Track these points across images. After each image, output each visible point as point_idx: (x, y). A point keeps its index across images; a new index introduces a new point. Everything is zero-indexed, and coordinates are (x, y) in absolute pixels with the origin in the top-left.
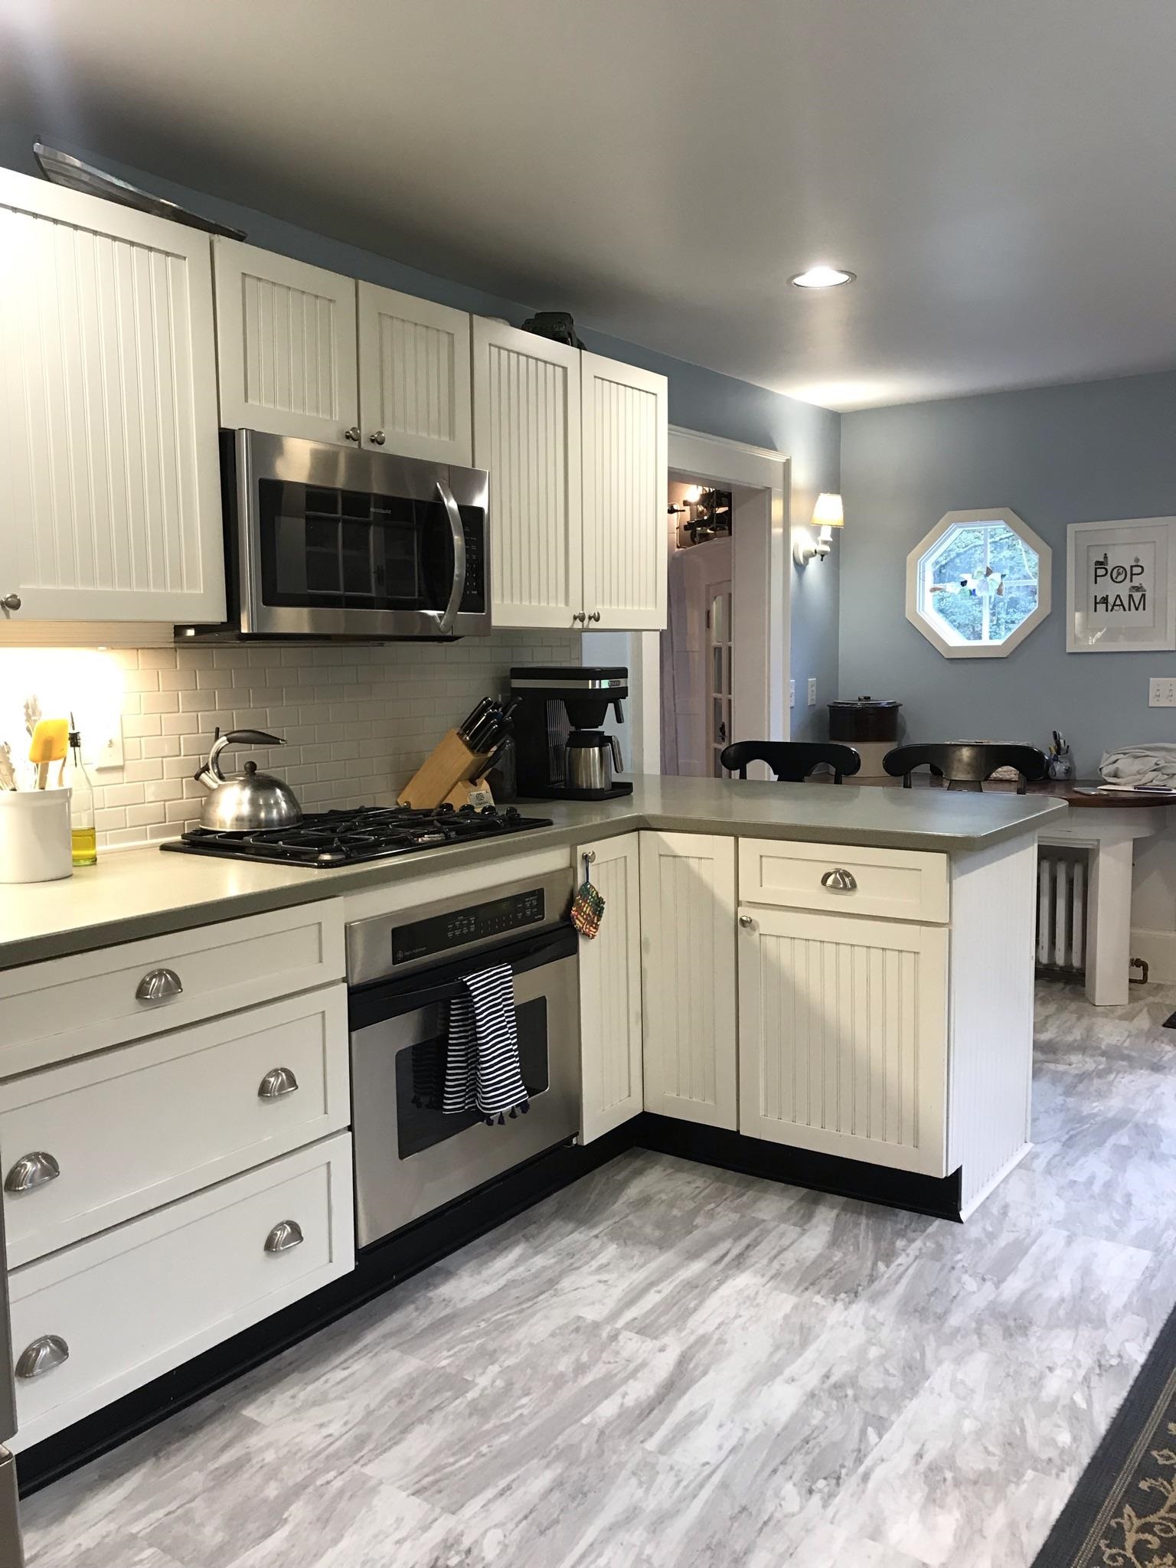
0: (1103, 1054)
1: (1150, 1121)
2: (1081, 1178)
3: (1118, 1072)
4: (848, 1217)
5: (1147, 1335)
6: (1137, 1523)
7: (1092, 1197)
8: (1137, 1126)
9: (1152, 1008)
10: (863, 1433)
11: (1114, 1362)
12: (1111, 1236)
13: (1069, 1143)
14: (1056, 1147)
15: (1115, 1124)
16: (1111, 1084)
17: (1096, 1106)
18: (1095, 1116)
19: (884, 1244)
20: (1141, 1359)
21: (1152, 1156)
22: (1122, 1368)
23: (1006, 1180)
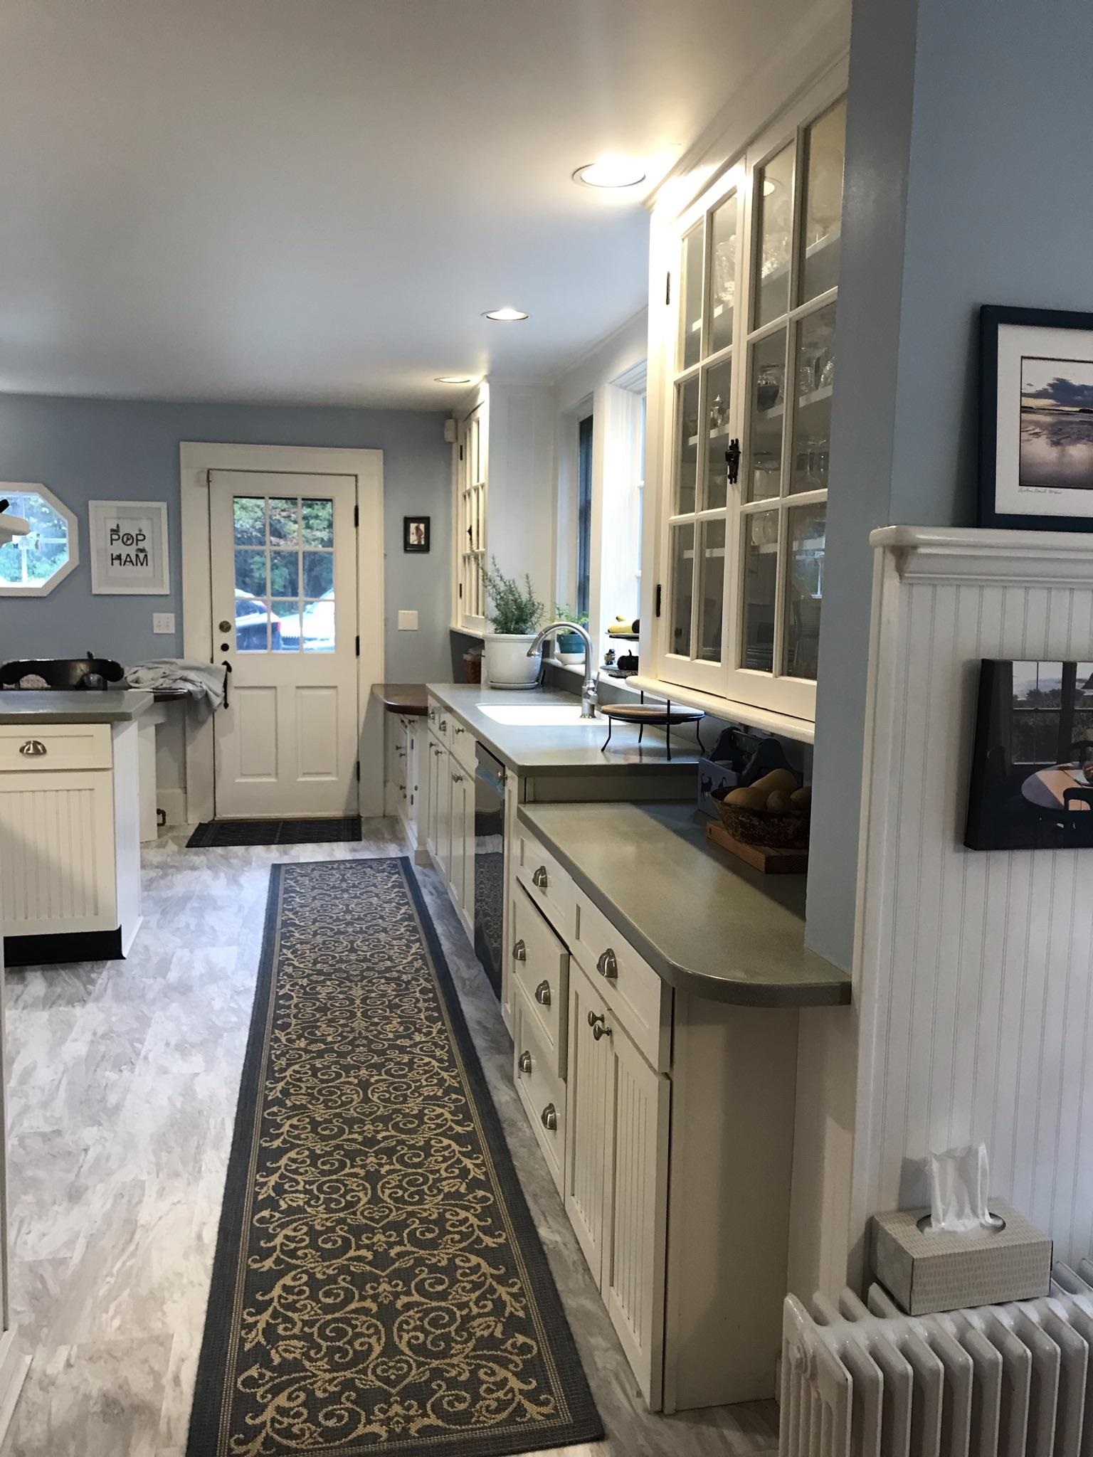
0: (157, 867)
1: (205, 894)
2: (181, 925)
3: (172, 875)
4: (49, 974)
5: (252, 976)
6: (283, 1034)
7: (193, 932)
8: (198, 897)
9: (175, 839)
10: (133, 1047)
11: (242, 989)
12: (213, 945)
13: (164, 912)
14: (158, 916)
15: (185, 899)
16: (171, 881)
17: (169, 893)
18: (172, 897)
19: (84, 978)
20: (254, 984)
21: (215, 908)
22: (247, 990)
23: (138, 935)
